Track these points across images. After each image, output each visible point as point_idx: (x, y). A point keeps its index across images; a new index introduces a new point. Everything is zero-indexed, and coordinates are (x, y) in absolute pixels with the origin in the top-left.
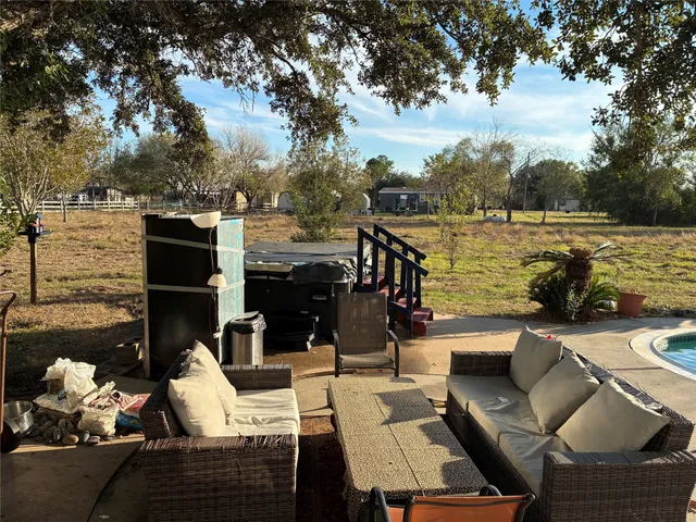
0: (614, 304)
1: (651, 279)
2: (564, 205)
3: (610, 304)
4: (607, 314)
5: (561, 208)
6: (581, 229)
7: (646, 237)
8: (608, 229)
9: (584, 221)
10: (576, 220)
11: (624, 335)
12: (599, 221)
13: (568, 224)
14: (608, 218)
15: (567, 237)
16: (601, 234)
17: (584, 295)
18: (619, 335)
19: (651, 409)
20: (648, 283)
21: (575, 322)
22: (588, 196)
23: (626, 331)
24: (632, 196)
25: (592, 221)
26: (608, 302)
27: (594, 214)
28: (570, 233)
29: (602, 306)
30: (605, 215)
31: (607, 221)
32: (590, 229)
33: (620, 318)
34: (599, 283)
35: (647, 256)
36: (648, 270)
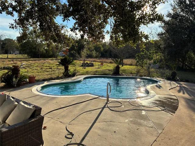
0: (28, 80)
1: (38, 72)
2: (14, 52)
3: (27, 80)
4: (26, 83)
5: (13, 53)
6: (19, 60)
7: (37, 61)
8: (27, 59)
9: (21, 57)
10: (18, 57)
11: (30, 88)
12: (25, 57)
13: (16, 58)
14: (28, 56)
15: (15, 62)
16: (25, 61)
17: (18, 79)
18: (29, 88)
19: (31, 107)
20: (37, 73)
21: (16, 87)
22: (21, 50)
23: (31, 87)
24: (34, 50)
25: (23, 57)
26: (26, 80)
27: (23, 55)
28: (16, 61)
29: (24, 81)
30: (26, 55)
31: (27, 57)
32: (22, 59)
33: (30, 84)
34: (23, 75)
35: (37, 66)
36: (37, 70)
